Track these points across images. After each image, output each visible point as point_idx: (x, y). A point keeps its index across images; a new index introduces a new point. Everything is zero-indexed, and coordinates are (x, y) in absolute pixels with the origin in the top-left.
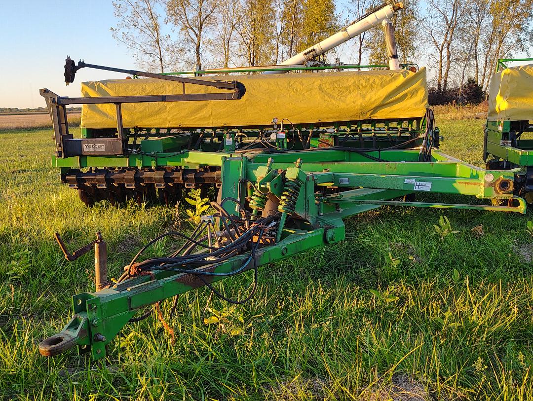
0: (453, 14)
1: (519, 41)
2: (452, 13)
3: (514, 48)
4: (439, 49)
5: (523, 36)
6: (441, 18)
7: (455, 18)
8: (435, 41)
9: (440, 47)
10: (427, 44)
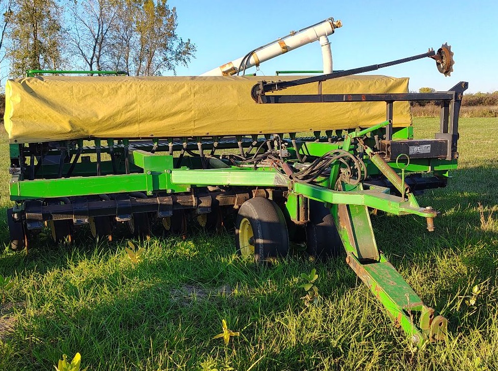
0: (99, 29)
1: (165, 59)
2: (98, 27)
3: (162, 66)
4: (88, 63)
5: (169, 55)
6: (88, 32)
7: (102, 33)
8: (83, 55)
9: (89, 61)
10: (76, 57)
